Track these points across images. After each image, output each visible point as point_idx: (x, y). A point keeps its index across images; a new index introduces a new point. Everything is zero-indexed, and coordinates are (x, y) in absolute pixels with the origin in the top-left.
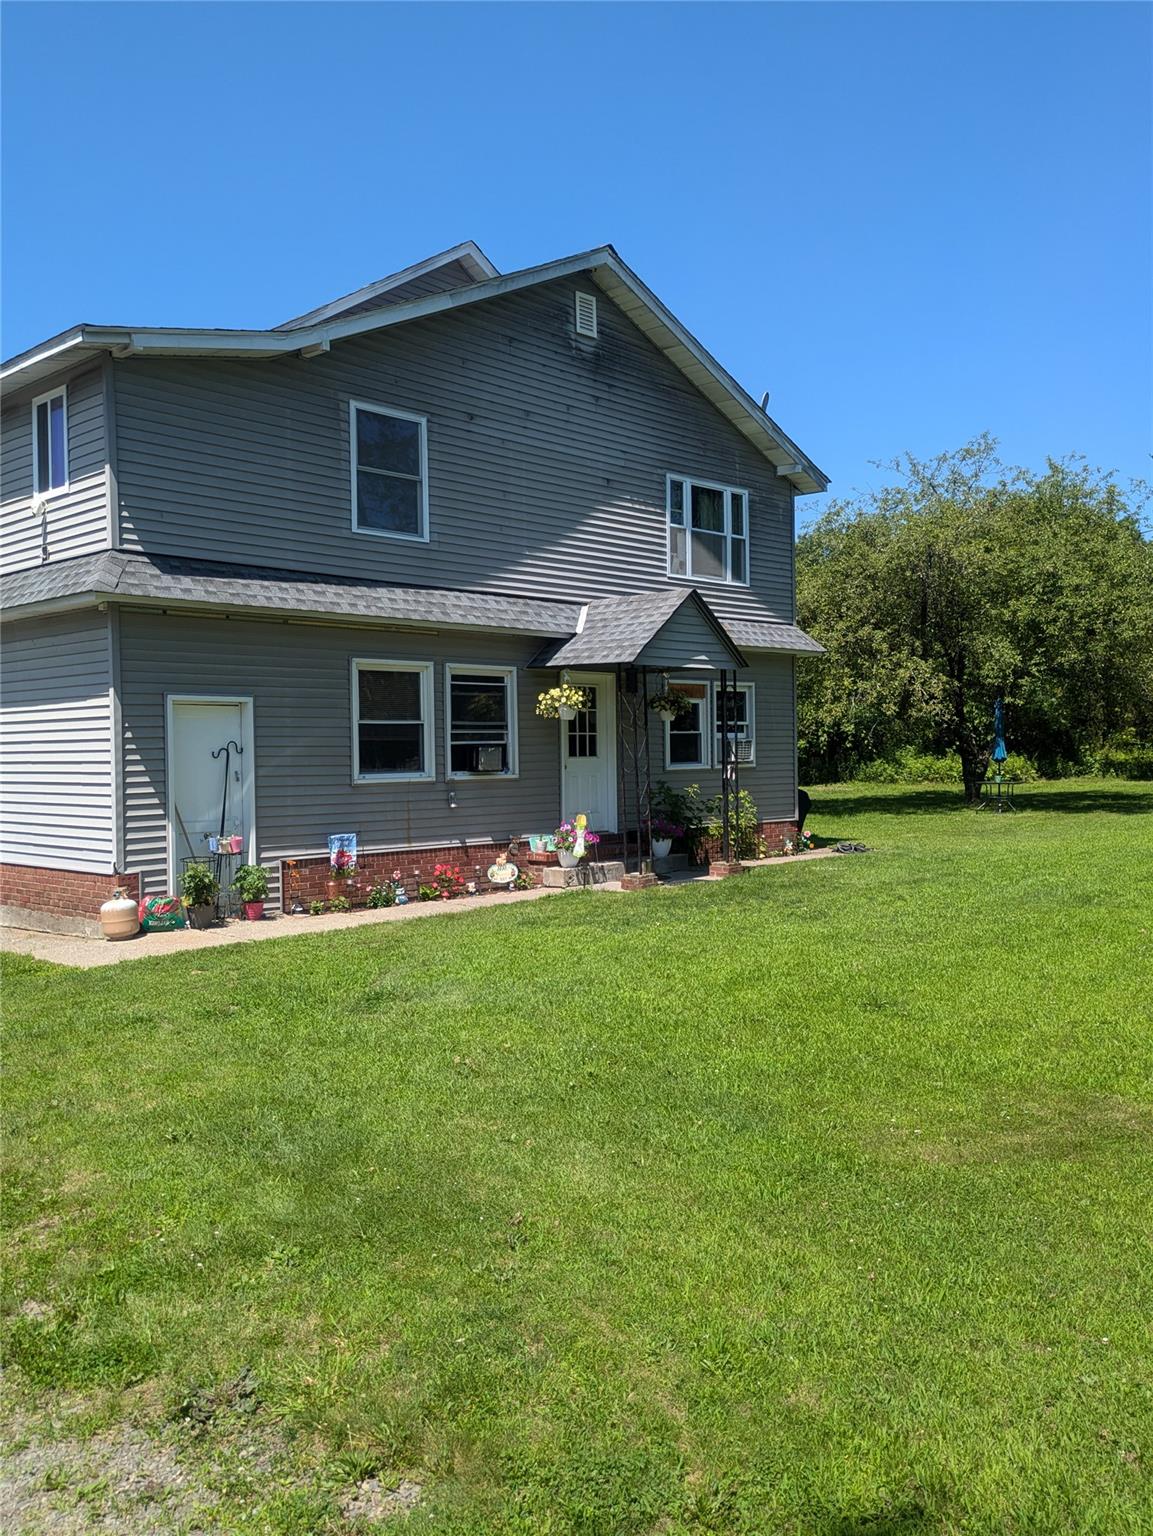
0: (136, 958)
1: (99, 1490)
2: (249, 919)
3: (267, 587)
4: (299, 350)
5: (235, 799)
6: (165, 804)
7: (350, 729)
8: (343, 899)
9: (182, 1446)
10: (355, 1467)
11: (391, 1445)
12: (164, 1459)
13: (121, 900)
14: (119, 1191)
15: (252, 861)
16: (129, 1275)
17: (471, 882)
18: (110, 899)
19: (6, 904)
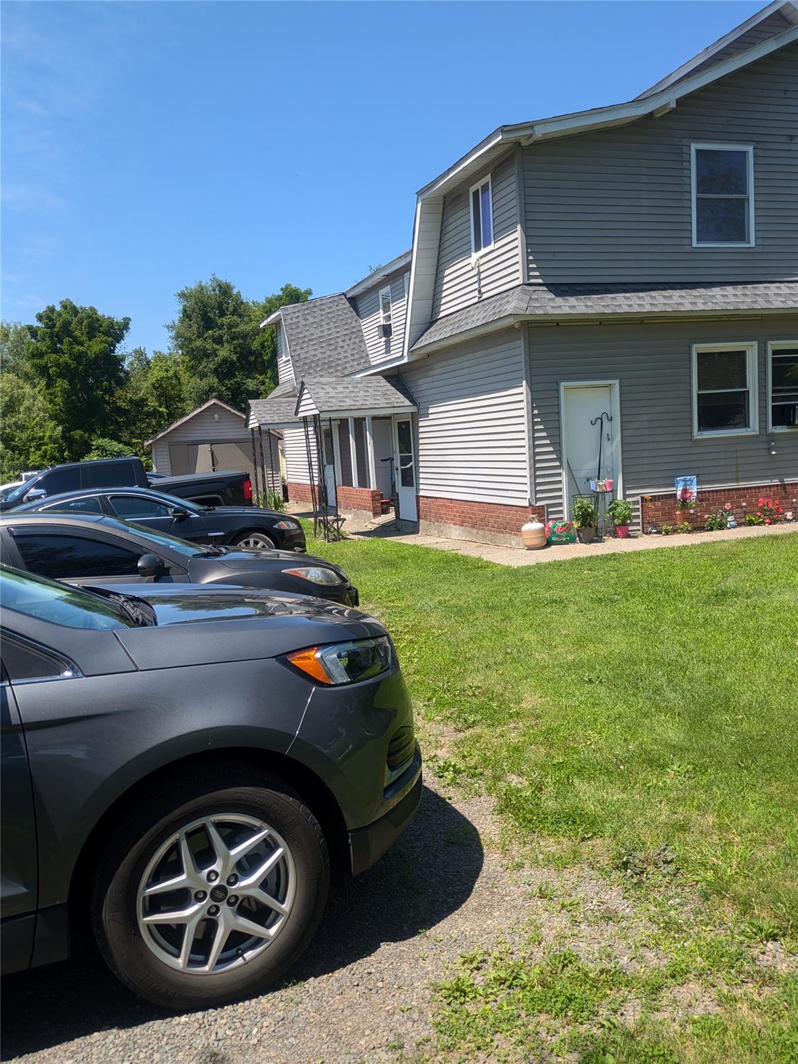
0: (547, 561)
1: (573, 905)
2: (619, 538)
3: (629, 298)
4: (652, 112)
5: (607, 454)
6: (560, 458)
7: (691, 398)
8: (686, 523)
9: (626, 888)
10: (761, 930)
11: (789, 921)
12: (614, 894)
13: (534, 523)
14: (558, 711)
15: (620, 496)
16: (573, 767)
17: (789, 512)
18: (527, 523)
19: (463, 526)
